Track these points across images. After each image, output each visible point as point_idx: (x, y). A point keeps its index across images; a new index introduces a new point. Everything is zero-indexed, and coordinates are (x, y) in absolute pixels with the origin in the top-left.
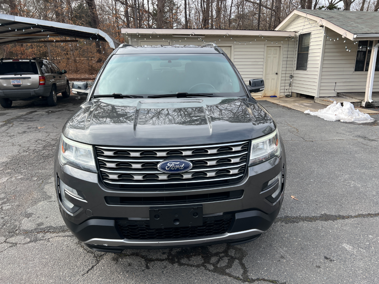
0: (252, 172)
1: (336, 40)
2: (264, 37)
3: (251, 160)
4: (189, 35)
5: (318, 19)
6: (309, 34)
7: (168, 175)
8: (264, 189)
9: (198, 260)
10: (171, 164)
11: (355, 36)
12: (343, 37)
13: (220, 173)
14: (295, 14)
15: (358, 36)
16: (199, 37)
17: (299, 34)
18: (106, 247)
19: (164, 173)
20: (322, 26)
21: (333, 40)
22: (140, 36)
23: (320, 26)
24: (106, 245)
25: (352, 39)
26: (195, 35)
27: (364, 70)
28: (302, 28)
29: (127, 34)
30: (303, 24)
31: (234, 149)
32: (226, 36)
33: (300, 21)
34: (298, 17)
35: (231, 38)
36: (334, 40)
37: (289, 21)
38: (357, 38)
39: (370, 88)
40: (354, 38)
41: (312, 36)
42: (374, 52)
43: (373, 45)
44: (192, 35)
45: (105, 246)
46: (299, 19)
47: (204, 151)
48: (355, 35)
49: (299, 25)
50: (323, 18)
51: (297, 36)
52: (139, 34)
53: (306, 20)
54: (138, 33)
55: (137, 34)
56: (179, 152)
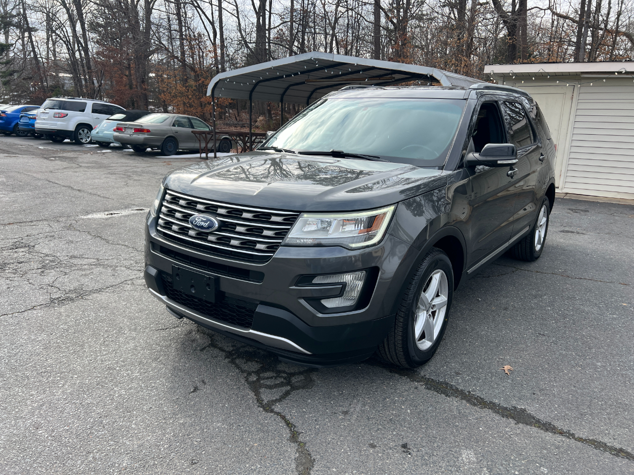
0: (281, 254)
3: (290, 238)
4: (613, 73)
7: (197, 232)
8: (300, 284)
13: (245, 244)
22: (514, 77)
26: (627, 73)
29: (492, 73)
31: (274, 219)
44: (620, 73)
52: (513, 73)
54: (511, 72)
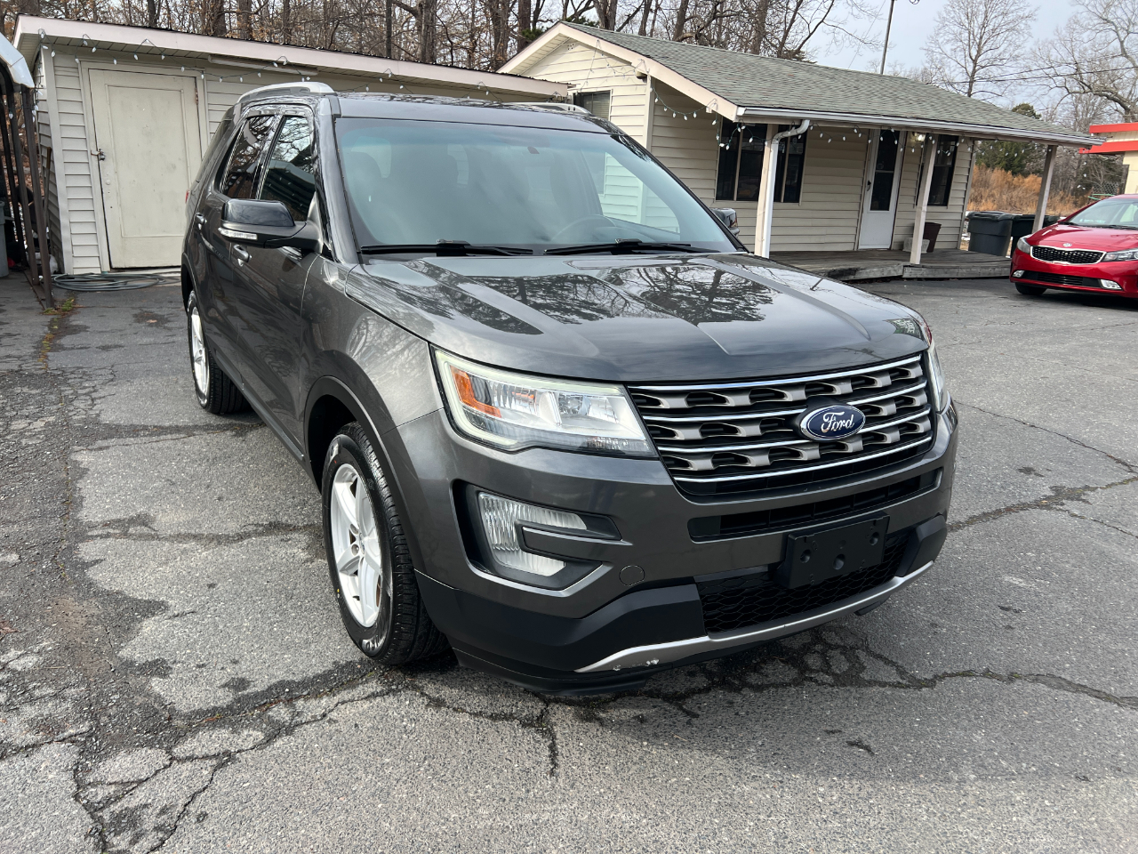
0: (944, 425)
1: (690, 117)
2: (490, 92)
4: (270, 63)
5: (635, 59)
6: (606, 94)
7: (821, 446)
9: (779, 671)
10: (830, 416)
11: (741, 111)
12: (708, 111)
14: (559, 35)
15: (748, 112)
16: (303, 72)
17: (575, 91)
18: (655, 669)
19: (813, 443)
20: (643, 77)
21: (680, 117)
22: (94, 50)
23: (639, 78)
24: (656, 662)
25: (733, 118)
26: (290, 65)
27: (735, 198)
28: (584, 75)
29: (42, 36)
30: (587, 65)
32: (384, 76)
33: (574, 55)
34: (568, 43)
35: (402, 87)
36: (686, 118)
37: (540, 52)
38: (745, 116)
39: (764, 242)
40: (738, 116)
41: (614, 102)
42: (772, 153)
43: (768, 136)
44: (280, 64)
45: (652, 666)
46: (571, 51)
47: (863, 381)
48: (740, 108)
49: (573, 66)
50: (648, 57)
51: (569, 98)
52: (88, 41)
53: (598, 55)
54: (85, 38)
55: (82, 40)
56: (826, 387)
